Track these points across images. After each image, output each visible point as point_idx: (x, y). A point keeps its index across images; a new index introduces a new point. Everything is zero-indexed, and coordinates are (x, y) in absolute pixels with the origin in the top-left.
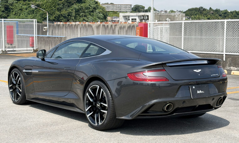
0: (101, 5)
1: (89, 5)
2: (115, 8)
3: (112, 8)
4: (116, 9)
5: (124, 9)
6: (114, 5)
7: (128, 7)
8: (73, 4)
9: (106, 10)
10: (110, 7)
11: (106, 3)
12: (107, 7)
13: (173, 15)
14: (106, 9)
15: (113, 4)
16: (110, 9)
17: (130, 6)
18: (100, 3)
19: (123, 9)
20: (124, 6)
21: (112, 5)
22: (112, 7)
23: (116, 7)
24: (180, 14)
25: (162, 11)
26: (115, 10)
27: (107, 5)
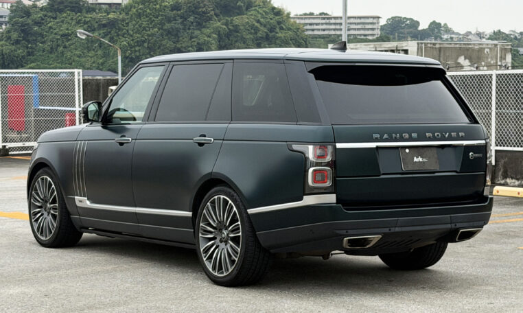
0: (294, 18)
1: (258, 21)
2: (333, 27)
3: (324, 27)
4: (334, 30)
5: (358, 29)
6: (328, 18)
7: (368, 24)
8: (210, 19)
9: (307, 33)
10: (317, 24)
11: (305, 14)
12: (311, 24)
13: (476, 47)
14: (307, 30)
15: (326, 14)
16: (318, 30)
17: (375, 21)
18: (289, 14)
19: (355, 29)
20: (359, 21)
21: (324, 19)
22: (322, 24)
23: (335, 24)
24: (496, 45)
25: (470, 33)
26: (333, 33)
27: (310, 18)
